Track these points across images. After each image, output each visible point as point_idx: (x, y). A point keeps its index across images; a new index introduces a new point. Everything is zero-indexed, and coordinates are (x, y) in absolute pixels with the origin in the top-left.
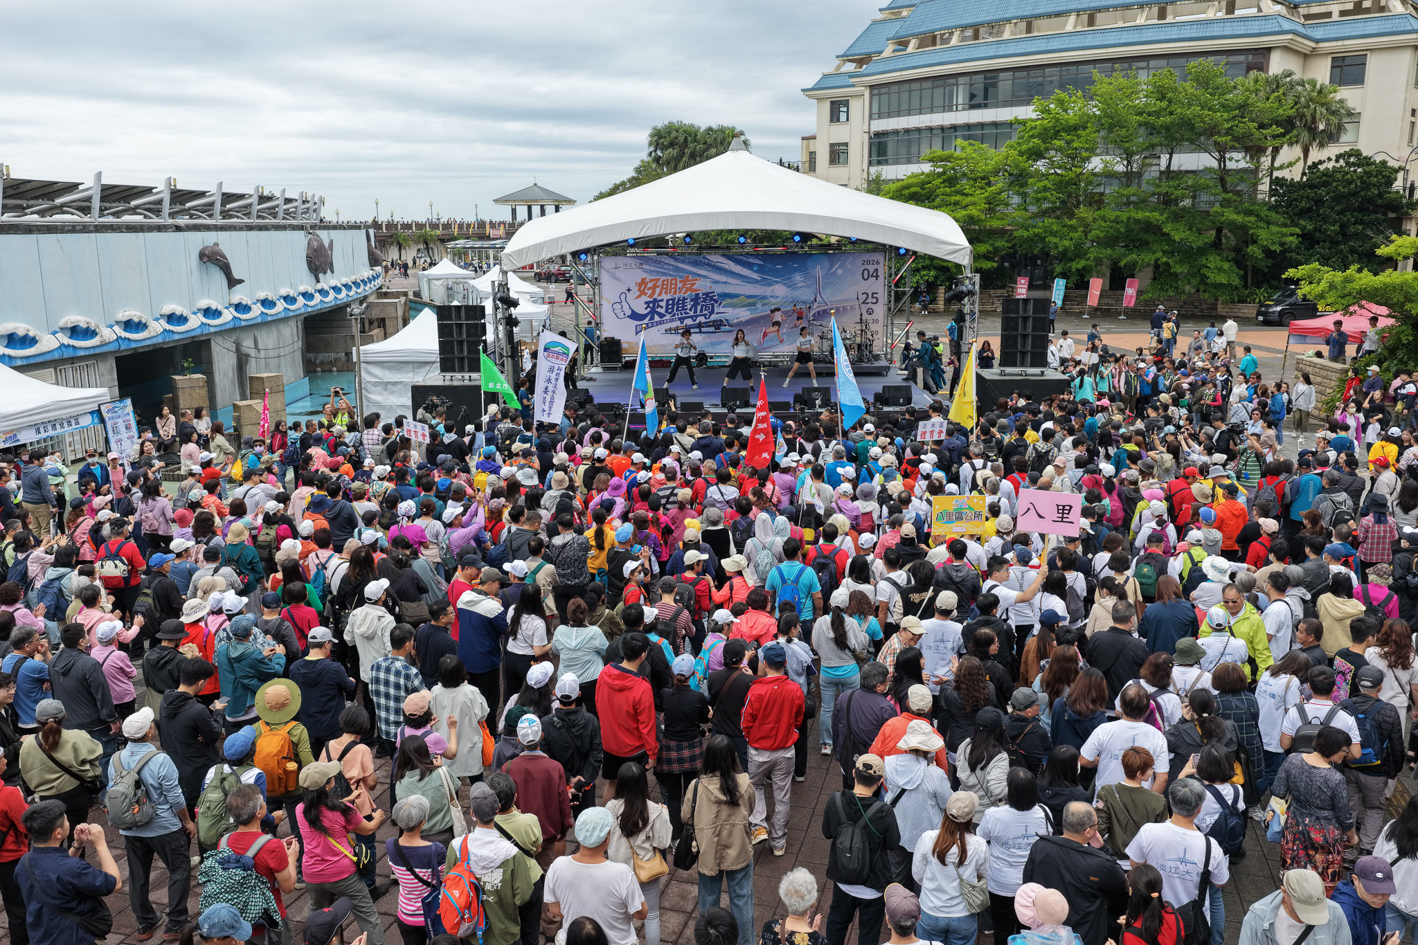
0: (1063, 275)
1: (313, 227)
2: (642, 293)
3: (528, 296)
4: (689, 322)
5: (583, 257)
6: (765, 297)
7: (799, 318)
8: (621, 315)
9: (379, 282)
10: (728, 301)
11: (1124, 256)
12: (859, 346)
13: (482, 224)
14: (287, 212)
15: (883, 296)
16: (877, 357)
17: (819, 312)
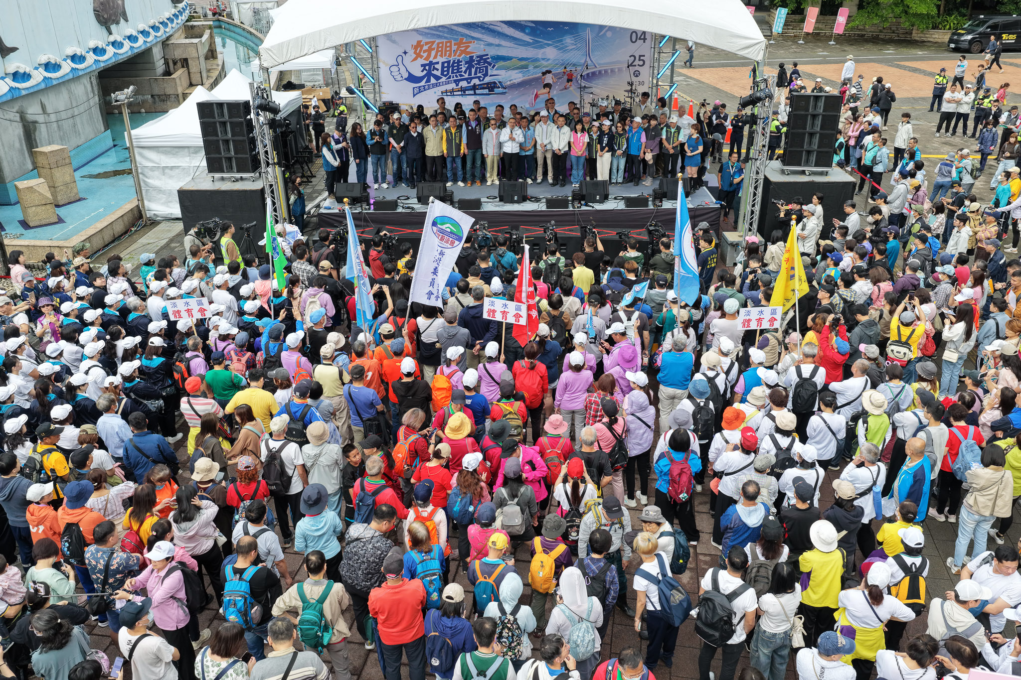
2: (418, 56)
4: (464, 84)
6: (536, 60)
7: (569, 80)
8: (399, 78)
10: (501, 63)
15: (649, 59)
17: (588, 74)
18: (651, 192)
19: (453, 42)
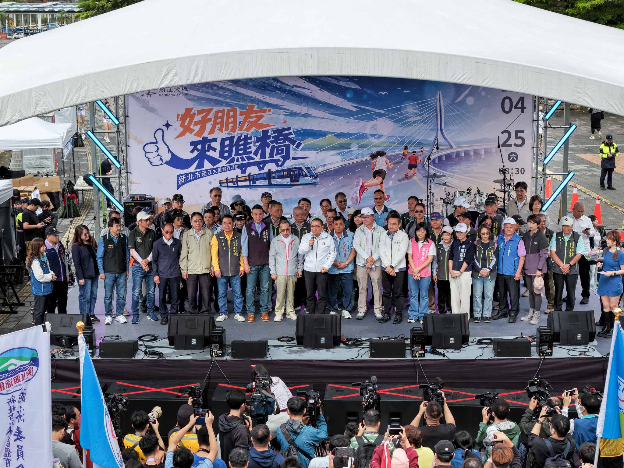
2: (187, 129)
4: (253, 170)
6: (362, 136)
7: (412, 166)
8: (156, 161)
10: (310, 141)
15: (531, 136)
17: (440, 158)
18: (535, 333)
19: (239, 111)
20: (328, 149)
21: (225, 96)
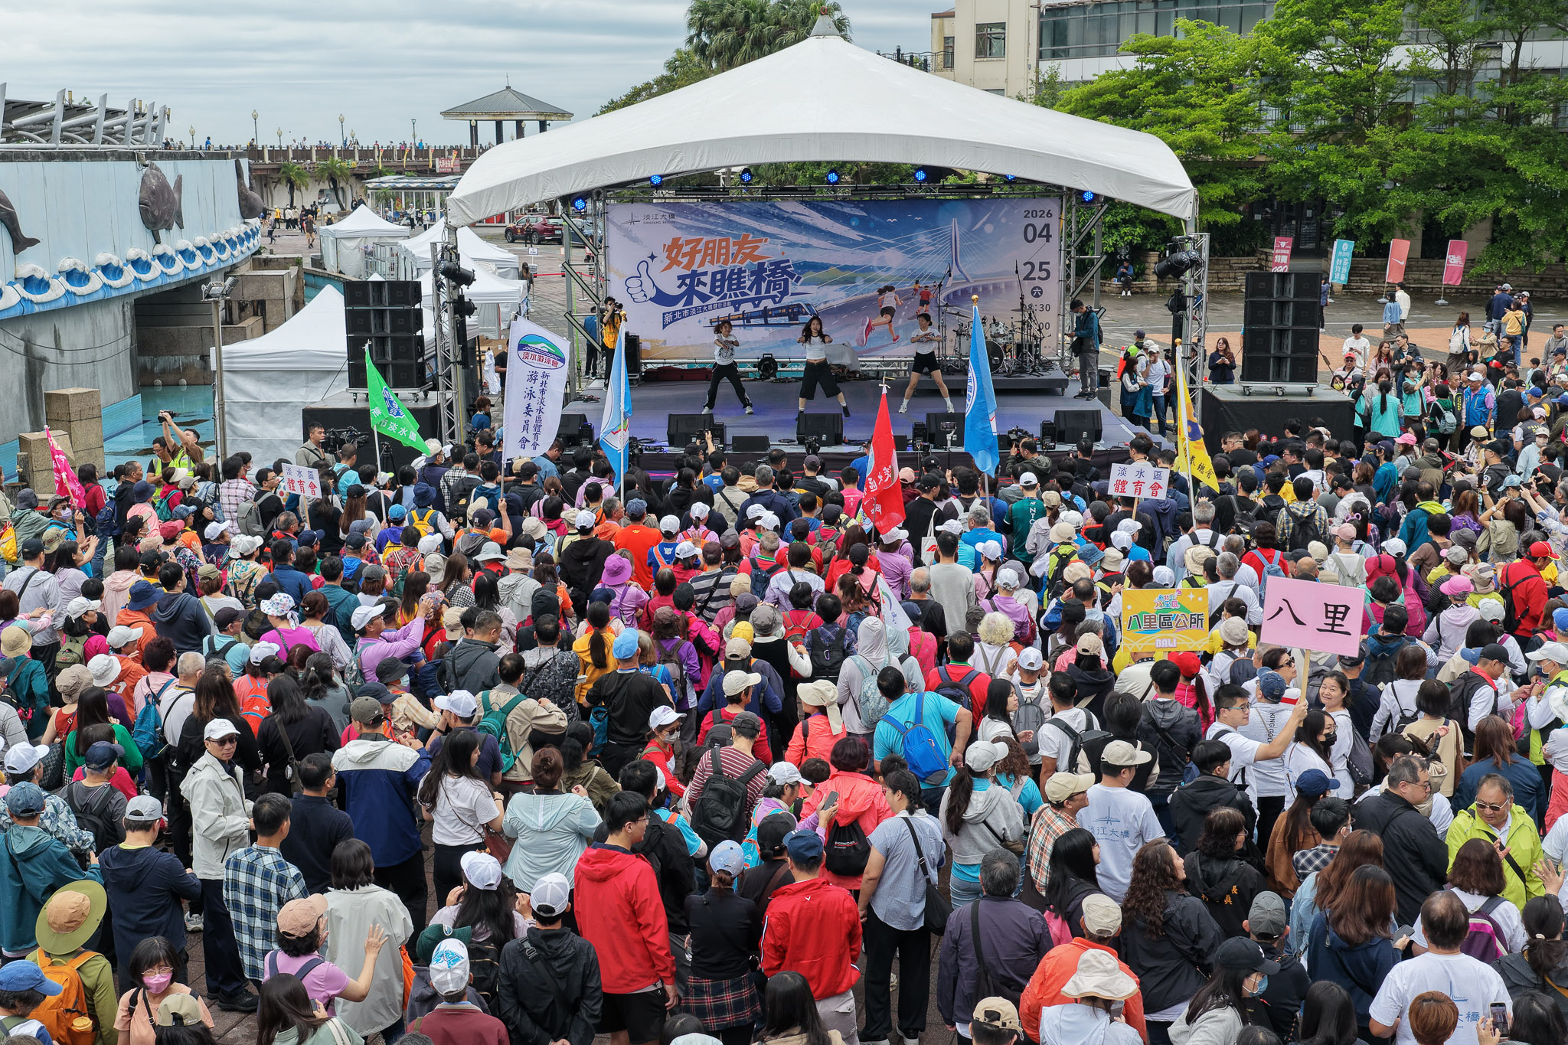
0: (1348, 234)
1: (151, 155)
2: (674, 262)
3: (493, 267)
4: (748, 308)
5: (579, 204)
6: (869, 269)
7: (924, 302)
8: (640, 297)
9: (255, 243)
10: (811, 275)
11: (1445, 204)
12: (1019, 347)
13: (422, 152)
14: (110, 132)
15: (1057, 269)
16: (1047, 365)
17: (955, 293)
19: (732, 240)
20: (831, 284)
21: (717, 225)
